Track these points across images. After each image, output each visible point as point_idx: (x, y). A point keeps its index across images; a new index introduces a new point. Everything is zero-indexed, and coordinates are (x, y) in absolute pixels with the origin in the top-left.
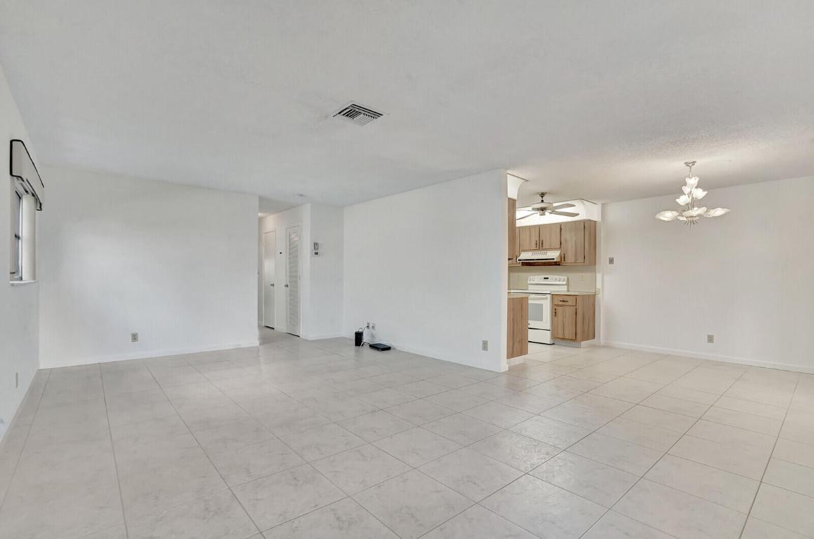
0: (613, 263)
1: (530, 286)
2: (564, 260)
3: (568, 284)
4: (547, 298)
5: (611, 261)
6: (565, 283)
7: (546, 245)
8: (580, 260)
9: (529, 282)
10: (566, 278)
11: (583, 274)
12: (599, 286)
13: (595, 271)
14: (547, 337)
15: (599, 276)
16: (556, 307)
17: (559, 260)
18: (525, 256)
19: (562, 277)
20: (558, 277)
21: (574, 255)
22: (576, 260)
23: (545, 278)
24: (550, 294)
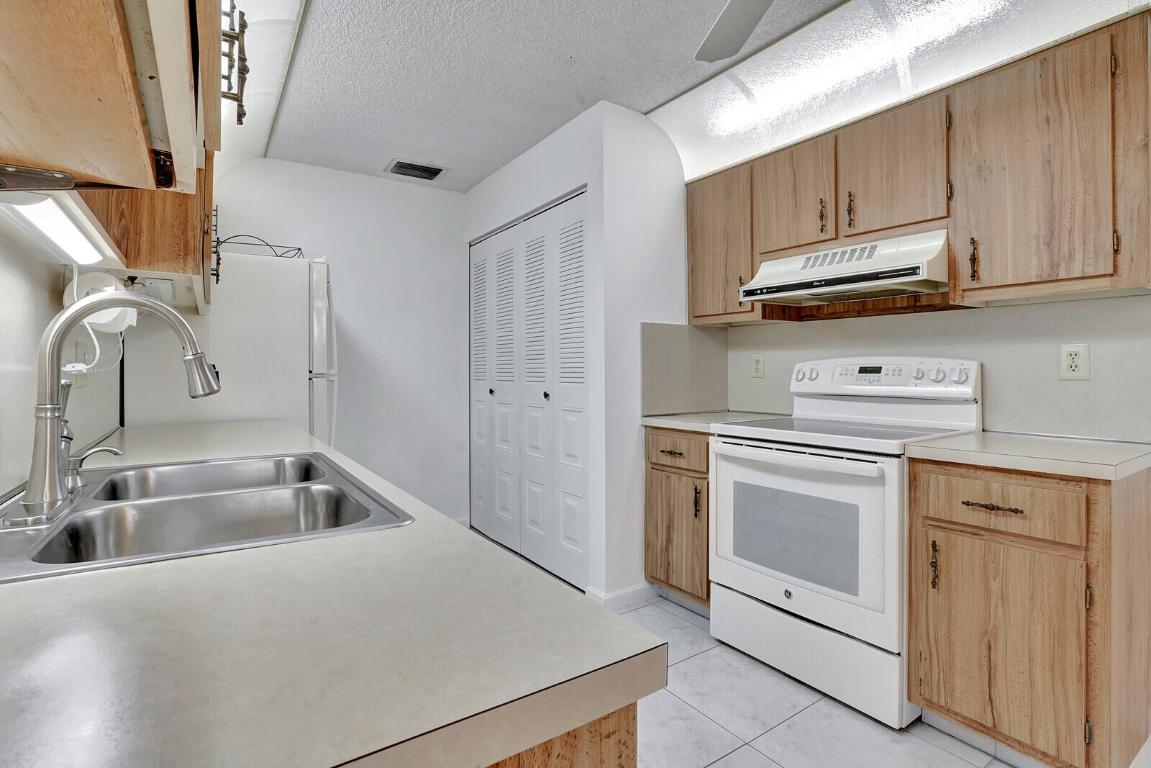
1: (797, 400)
2: (974, 275)
4: (880, 480)
6: (967, 390)
9: (795, 387)
10: (973, 367)
16: (939, 536)
17: (941, 276)
19: (954, 364)
20: (930, 364)
21: (1041, 241)
22: (1054, 266)
23: (865, 370)
24: (898, 457)
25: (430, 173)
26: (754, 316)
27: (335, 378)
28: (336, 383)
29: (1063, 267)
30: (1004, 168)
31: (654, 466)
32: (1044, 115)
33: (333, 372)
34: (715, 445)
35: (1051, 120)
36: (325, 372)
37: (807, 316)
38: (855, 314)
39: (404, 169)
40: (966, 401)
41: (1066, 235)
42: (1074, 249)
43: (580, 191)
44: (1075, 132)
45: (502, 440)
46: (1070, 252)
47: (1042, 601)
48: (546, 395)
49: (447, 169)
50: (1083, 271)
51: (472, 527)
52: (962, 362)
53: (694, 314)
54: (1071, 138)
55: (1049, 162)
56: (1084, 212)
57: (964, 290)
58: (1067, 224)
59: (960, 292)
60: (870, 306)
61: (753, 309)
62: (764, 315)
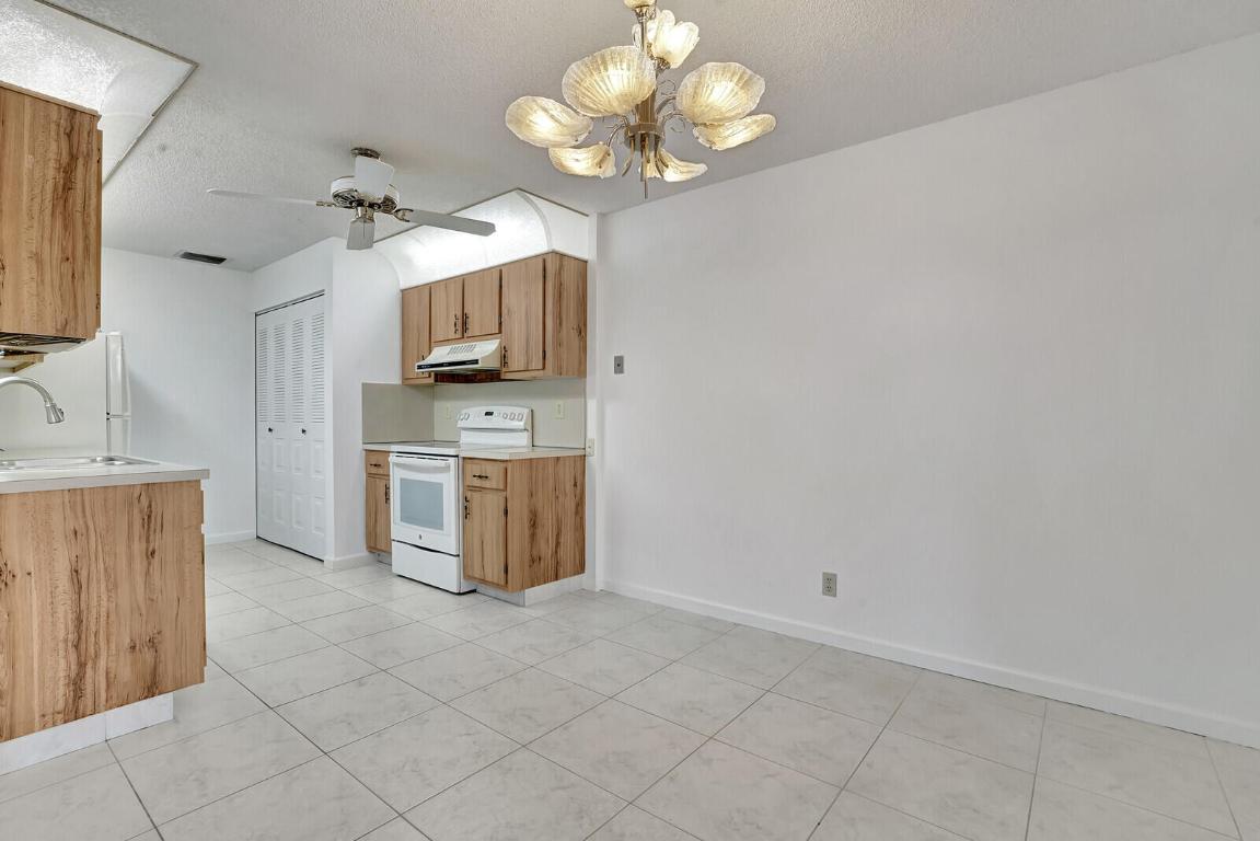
0: (622, 372)
1: (464, 434)
2: (507, 365)
3: (532, 429)
4: (447, 468)
5: (619, 365)
6: (521, 424)
7: (474, 328)
8: (536, 363)
9: (461, 424)
10: (526, 411)
11: (561, 402)
12: (592, 433)
13: (583, 393)
14: (448, 573)
15: (592, 405)
16: (469, 494)
17: (494, 364)
18: (440, 354)
19: (517, 410)
23: (487, 414)
24: (457, 456)
25: (219, 260)
26: (432, 380)
27: (129, 419)
28: (130, 423)
31: (370, 475)
33: (128, 414)
34: (392, 458)
36: (120, 413)
39: (192, 257)
43: (321, 294)
45: (279, 466)
48: (304, 431)
49: (232, 260)
51: (258, 537)
53: (405, 379)
59: (503, 373)
61: (430, 376)
62: (436, 381)
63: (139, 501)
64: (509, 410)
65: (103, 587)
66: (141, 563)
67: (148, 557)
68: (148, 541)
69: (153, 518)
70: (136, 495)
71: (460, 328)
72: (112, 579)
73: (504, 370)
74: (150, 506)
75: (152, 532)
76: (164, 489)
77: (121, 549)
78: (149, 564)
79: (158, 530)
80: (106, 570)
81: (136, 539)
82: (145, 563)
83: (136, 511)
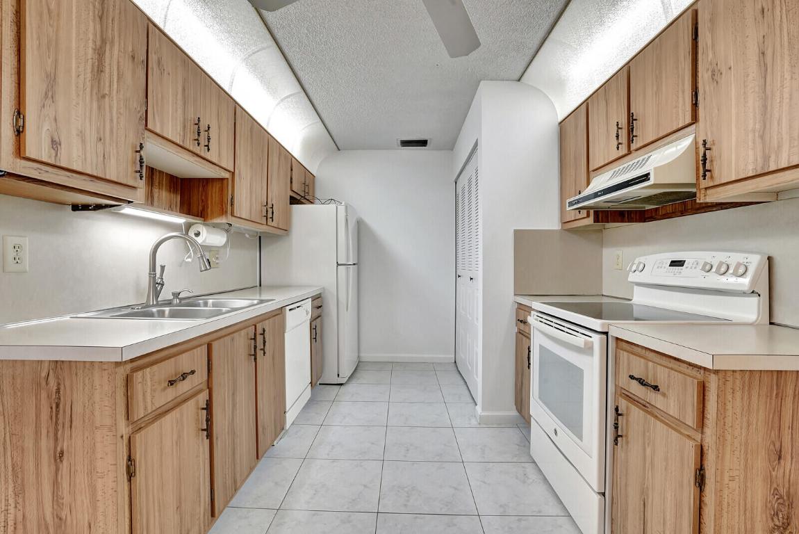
2: (705, 174)
7: (647, 134)
9: (633, 277)
16: (623, 404)
17: (684, 176)
19: (734, 258)
21: (757, 135)
22: (766, 159)
23: (675, 263)
24: (606, 333)
25: (423, 143)
26: (590, 221)
29: (773, 158)
30: (730, 68)
32: (760, 7)
35: (766, 10)
37: (648, 218)
38: (680, 214)
39: (406, 143)
40: (743, 294)
41: (776, 124)
42: (782, 138)
44: (784, 16)
46: (779, 142)
47: (671, 473)
49: (431, 139)
50: (789, 161)
52: (746, 255)
53: (563, 221)
54: (781, 25)
55: (763, 53)
56: (791, 99)
57: (706, 189)
58: (776, 115)
59: (703, 192)
60: (689, 207)
61: (588, 216)
62: (596, 220)
63: (47, 384)
64: (716, 257)
65: (11, 489)
66: (49, 466)
67: (55, 460)
68: (56, 439)
69: (61, 406)
70: (44, 374)
71: (623, 139)
72: (19, 482)
73: (704, 184)
74: (58, 391)
75: (60, 427)
76: (74, 368)
77: (29, 444)
78: (57, 470)
79: (67, 424)
80: (13, 466)
81: (44, 432)
82: (53, 468)
83: (44, 395)
